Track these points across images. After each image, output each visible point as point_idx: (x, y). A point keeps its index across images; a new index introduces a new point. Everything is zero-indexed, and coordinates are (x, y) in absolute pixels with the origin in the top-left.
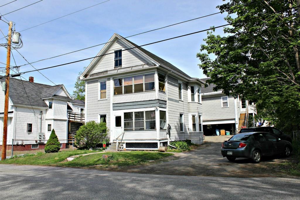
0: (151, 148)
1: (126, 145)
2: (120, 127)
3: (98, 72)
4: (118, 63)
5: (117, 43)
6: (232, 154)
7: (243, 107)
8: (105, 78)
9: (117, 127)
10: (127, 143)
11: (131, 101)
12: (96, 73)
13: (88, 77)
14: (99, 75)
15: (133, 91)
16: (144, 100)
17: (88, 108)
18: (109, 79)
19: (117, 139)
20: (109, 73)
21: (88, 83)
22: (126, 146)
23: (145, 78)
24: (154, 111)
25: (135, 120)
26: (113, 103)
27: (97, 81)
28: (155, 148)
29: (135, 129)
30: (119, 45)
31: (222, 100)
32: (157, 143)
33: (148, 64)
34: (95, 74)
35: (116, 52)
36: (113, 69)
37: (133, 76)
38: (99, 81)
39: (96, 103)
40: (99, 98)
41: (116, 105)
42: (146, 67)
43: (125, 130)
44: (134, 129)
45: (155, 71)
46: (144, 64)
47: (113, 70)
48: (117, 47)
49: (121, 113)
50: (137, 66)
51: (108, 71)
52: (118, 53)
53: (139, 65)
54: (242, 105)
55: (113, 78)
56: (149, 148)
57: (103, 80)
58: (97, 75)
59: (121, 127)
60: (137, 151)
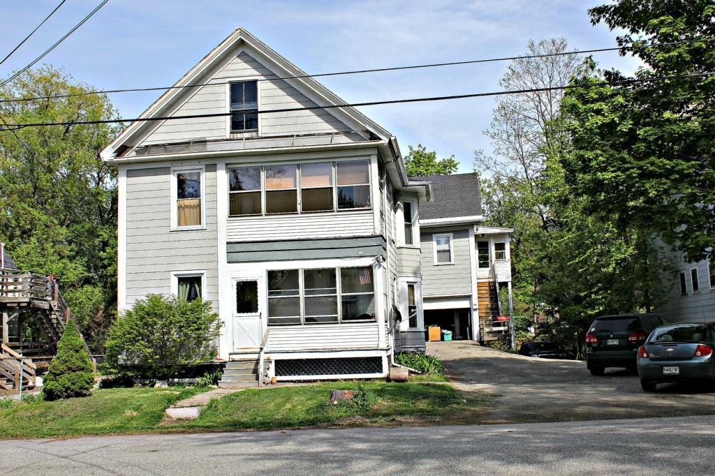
0: (359, 373)
1: (276, 366)
2: (253, 314)
3: (170, 142)
4: (244, 120)
5: (239, 60)
6: (678, 372)
7: (481, 266)
8: (196, 162)
9: (241, 314)
10: (277, 362)
11: (293, 238)
12: (163, 145)
13: (130, 155)
14: (171, 152)
15: (299, 207)
16: (337, 236)
17: (132, 255)
18: (212, 168)
19: (261, 349)
20: (212, 149)
21: (130, 174)
22: (276, 370)
23: (339, 173)
24: (370, 268)
25: (307, 293)
26: (228, 240)
27: (166, 171)
28: (374, 372)
29: (308, 320)
30: (246, 66)
31: (434, 243)
32: (380, 358)
33: (348, 133)
34: (156, 145)
35: (236, 87)
36: (228, 137)
37: (298, 165)
38: (172, 169)
39: (165, 238)
40: (174, 225)
41: (238, 248)
42: (343, 140)
43: (271, 323)
44: (302, 320)
45: (370, 155)
46: (337, 131)
47: (227, 140)
48: (240, 70)
49: (257, 272)
50: (314, 135)
51: (206, 141)
52: (243, 91)
53: (319, 134)
54: (480, 258)
55: (226, 164)
56: (355, 373)
57: (186, 170)
58: (166, 151)
59: (258, 314)
60: (315, 384)
